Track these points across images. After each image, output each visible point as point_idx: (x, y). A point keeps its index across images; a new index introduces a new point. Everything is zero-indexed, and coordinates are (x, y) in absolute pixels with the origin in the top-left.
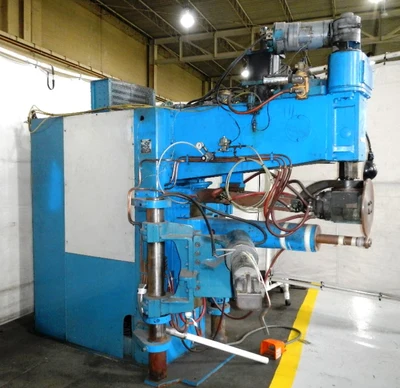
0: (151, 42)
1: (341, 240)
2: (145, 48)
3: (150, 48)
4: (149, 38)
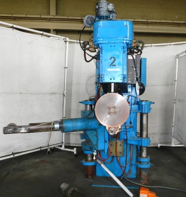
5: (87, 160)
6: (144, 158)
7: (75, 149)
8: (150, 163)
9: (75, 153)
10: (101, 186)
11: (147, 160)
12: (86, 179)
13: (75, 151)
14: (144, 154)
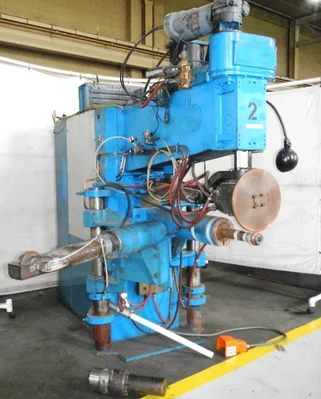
0: (292, 23)
1: (235, 235)
2: (285, 30)
3: (291, 29)
4: (290, 19)
5: (96, 313)
6: (197, 287)
7: (9, 302)
8: (204, 296)
9: (10, 309)
10: (143, 356)
11: (202, 289)
12: (99, 353)
13: (8, 306)
14: (196, 281)
